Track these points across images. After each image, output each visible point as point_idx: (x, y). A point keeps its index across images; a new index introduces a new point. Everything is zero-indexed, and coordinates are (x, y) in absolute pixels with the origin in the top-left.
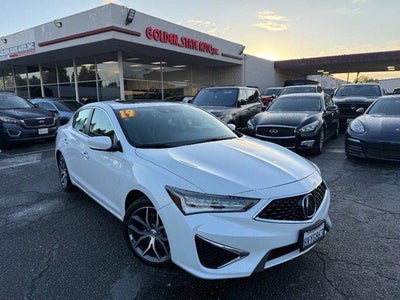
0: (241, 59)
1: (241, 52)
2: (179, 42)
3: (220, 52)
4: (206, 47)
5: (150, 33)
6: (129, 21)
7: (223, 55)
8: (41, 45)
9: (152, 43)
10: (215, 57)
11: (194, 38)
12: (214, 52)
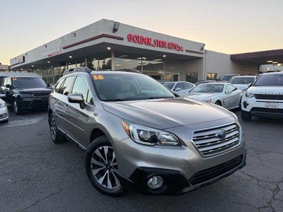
0: (202, 54)
1: (202, 49)
2: (153, 43)
3: (185, 49)
4: (173, 46)
5: (130, 38)
6: (115, 30)
7: (187, 51)
8: (64, 48)
9: (132, 44)
10: (180, 53)
11: (164, 40)
12: (180, 49)
